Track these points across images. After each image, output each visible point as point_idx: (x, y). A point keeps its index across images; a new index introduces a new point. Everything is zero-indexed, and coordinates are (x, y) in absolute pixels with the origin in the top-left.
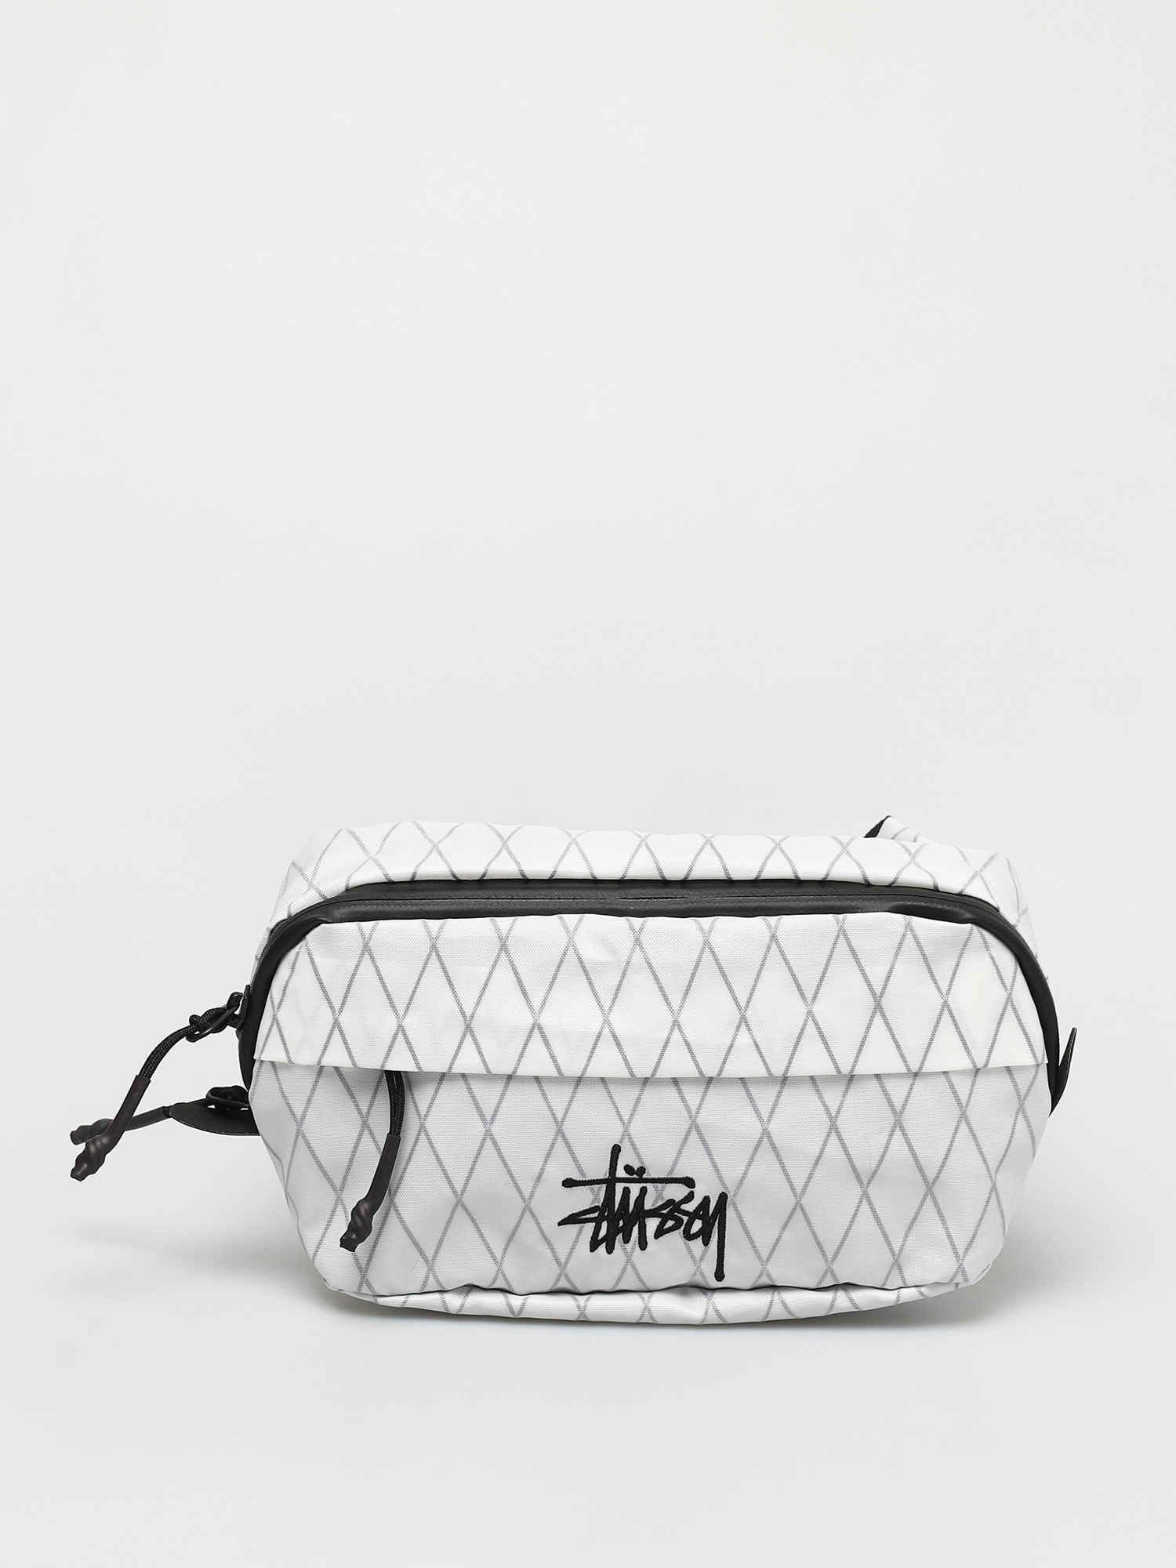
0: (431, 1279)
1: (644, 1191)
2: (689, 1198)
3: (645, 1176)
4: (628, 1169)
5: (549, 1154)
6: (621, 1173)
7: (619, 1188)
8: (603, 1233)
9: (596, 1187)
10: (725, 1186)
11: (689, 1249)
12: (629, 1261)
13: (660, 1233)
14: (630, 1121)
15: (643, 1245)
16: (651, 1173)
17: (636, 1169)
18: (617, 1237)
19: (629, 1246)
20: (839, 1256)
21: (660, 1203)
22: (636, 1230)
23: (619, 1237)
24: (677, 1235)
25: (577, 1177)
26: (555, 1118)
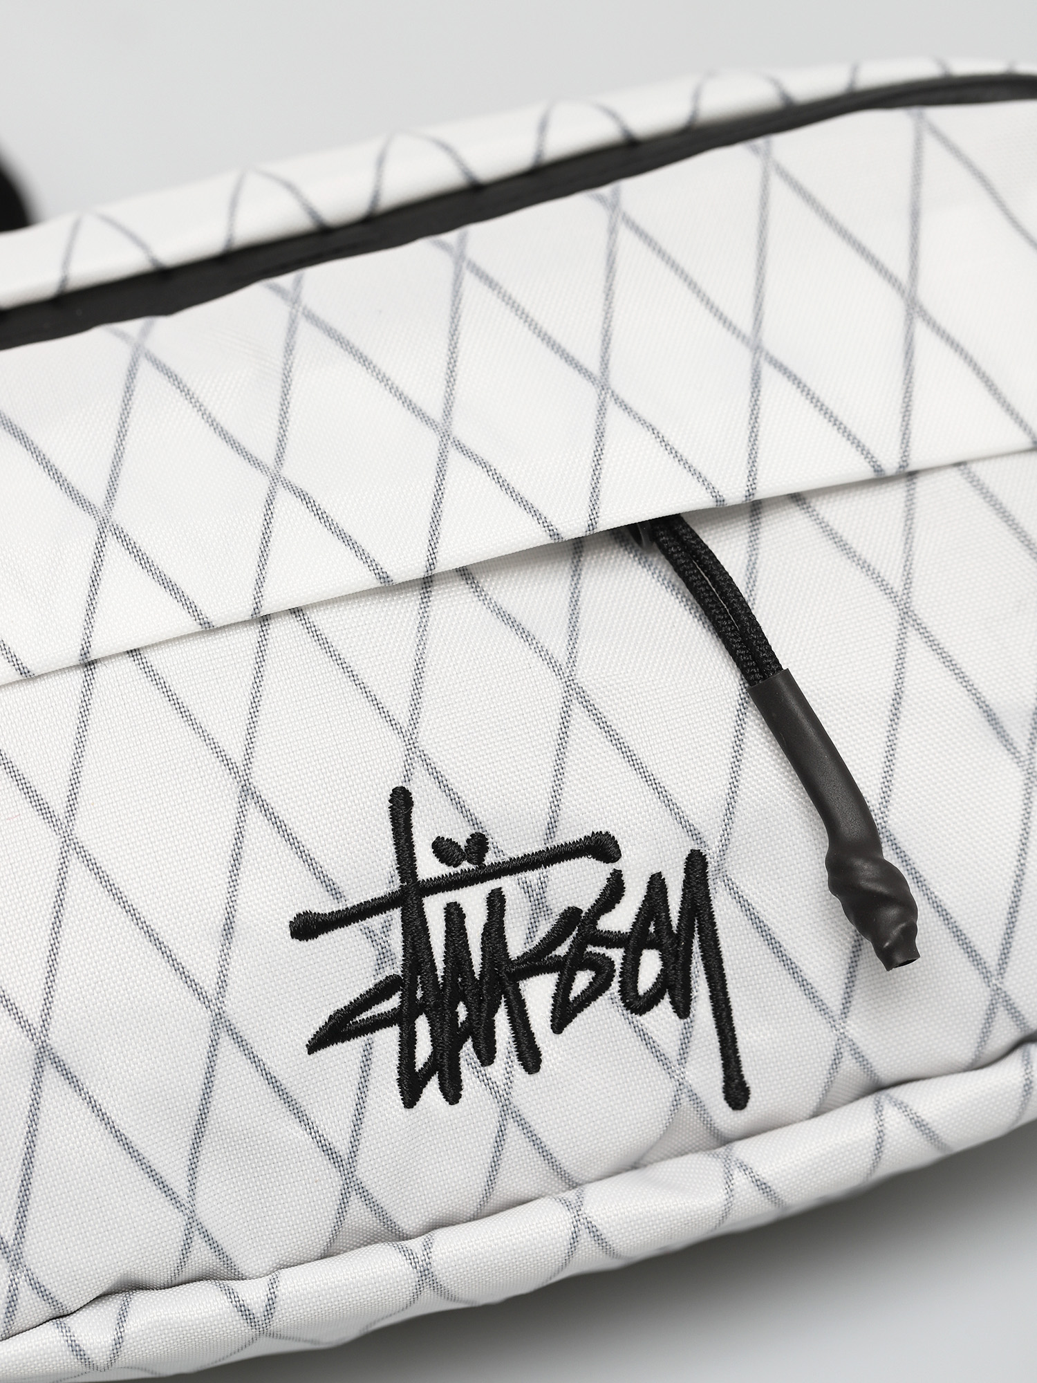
0: (26, 1295)
1: (496, 903)
2: (614, 892)
3: (490, 859)
4: (443, 849)
5: (236, 860)
6: (429, 867)
7: (434, 907)
8: (423, 1051)
9: (375, 922)
10: (694, 834)
11: (643, 1036)
12: (507, 1109)
13: (563, 1014)
14: (414, 722)
15: (530, 1058)
16: (505, 847)
17: (463, 844)
18: (462, 1054)
19: (496, 1070)
20: (1014, 952)
21: (544, 928)
22: (502, 1020)
23: (468, 1049)
24: (607, 1007)
25: (324, 905)
26: (227, 762)
